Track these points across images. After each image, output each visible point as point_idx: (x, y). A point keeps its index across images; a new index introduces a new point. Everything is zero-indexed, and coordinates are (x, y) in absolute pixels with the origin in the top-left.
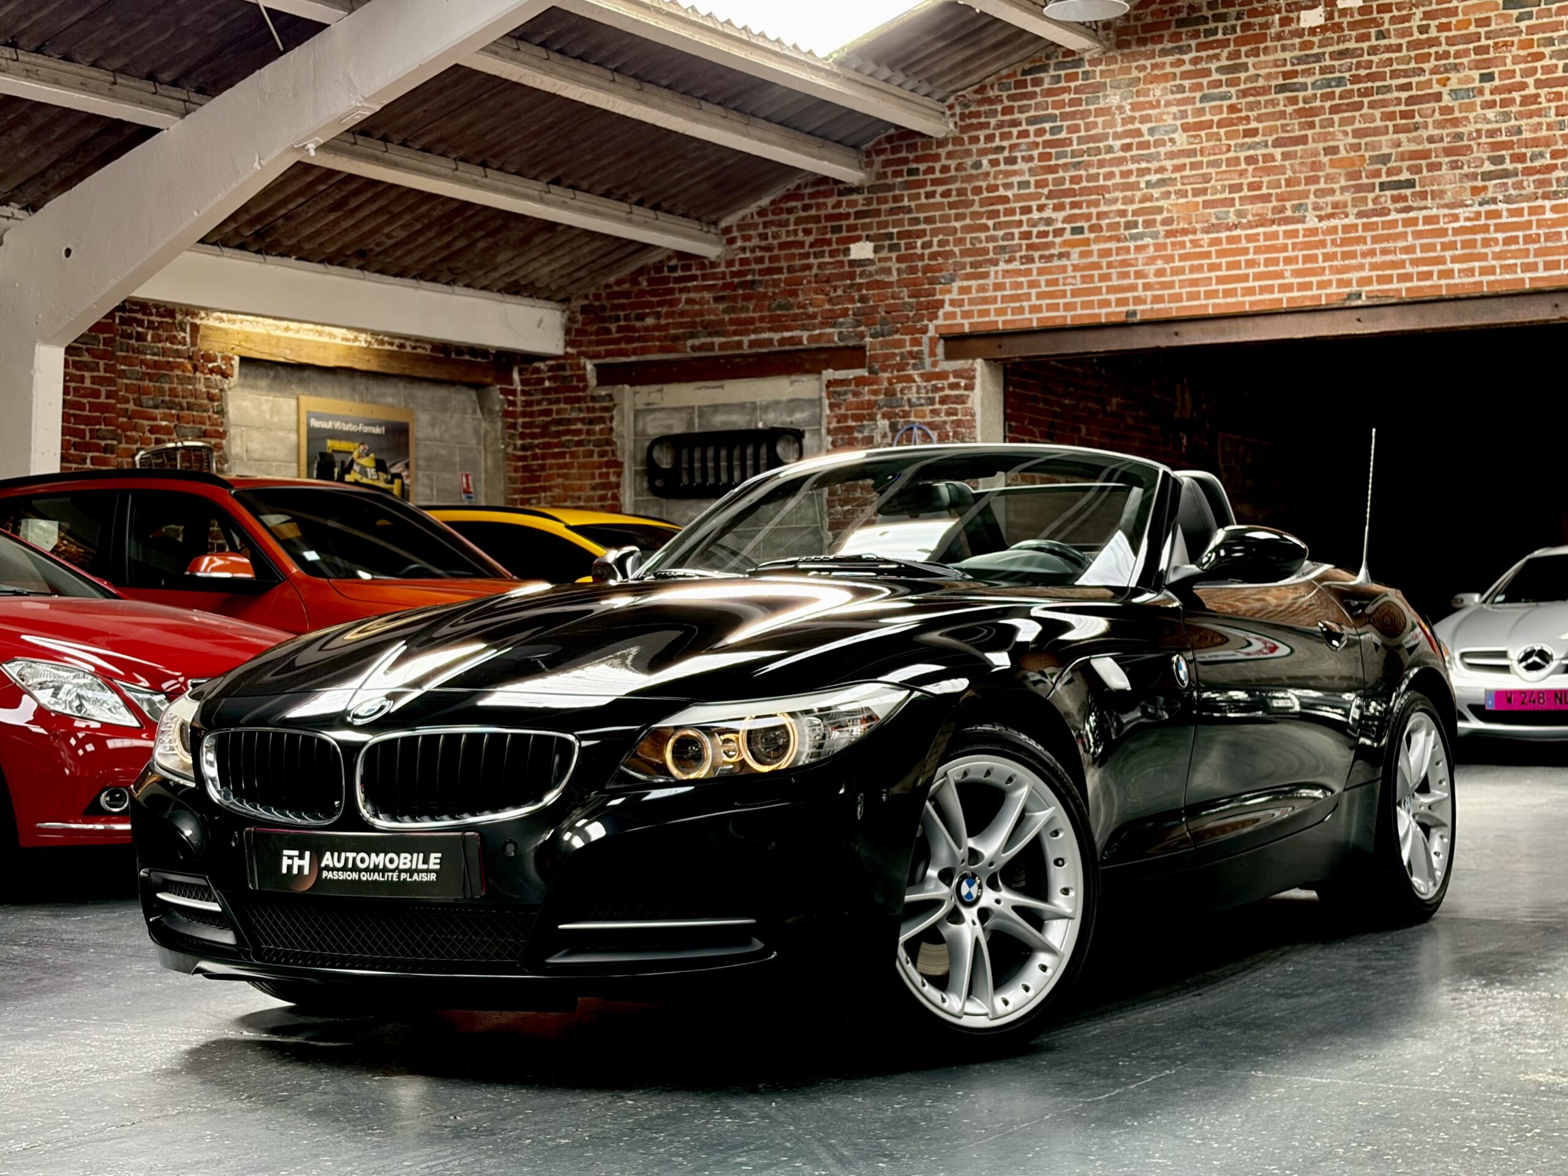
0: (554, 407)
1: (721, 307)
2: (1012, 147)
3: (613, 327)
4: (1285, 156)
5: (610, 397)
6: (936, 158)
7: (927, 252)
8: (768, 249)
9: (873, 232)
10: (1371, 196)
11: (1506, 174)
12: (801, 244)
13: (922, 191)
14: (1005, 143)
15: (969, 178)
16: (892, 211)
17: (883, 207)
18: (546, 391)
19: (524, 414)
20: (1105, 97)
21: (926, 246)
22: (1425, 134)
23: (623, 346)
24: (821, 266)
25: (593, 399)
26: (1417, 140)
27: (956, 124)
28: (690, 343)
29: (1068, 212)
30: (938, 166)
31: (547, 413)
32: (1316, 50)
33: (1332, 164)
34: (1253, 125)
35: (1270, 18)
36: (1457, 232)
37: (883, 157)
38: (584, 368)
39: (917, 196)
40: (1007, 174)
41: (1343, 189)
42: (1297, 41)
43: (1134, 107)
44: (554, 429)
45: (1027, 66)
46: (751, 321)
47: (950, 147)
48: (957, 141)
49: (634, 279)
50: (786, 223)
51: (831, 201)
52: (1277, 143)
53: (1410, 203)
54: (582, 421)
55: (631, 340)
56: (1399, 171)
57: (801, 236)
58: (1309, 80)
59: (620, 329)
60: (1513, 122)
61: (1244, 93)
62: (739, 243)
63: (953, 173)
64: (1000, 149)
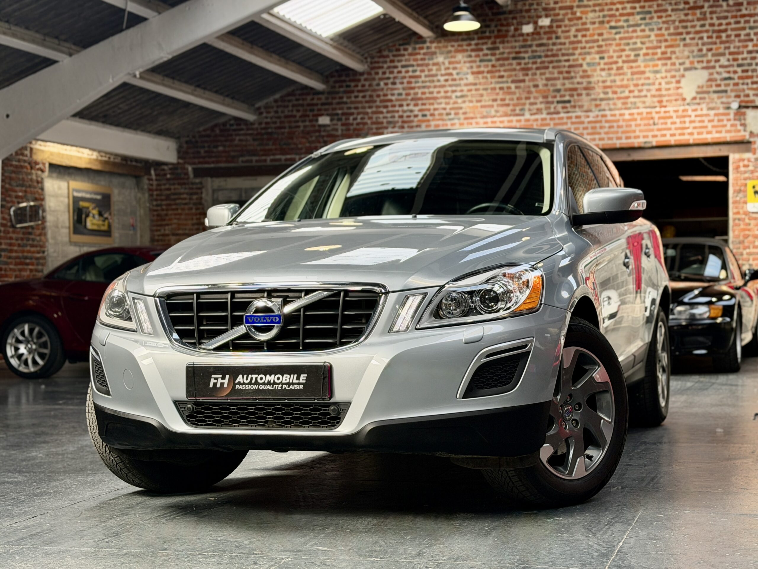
0: (172, 187)
1: (256, 143)
2: (395, 78)
3: (202, 151)
4: (517, 87)
5: (201, 183)
6: (359, 80)
7: (355, 122)
8: (279, 117)
9: (330, 112)
10: (552, 106)
11: (609, 99)
12: (295, 116)
13: (353, 95)
14: (391, 76)
15: (374, 90)
16: (339, 103)
17: (335, 101)
18: (168, 180)
19: (157, 190)
20: (437, 58)
21: (355, 119)
22: (575, 81)
23: (207, 160)
24: (305, 127)
25: (193, 184)
26: (573, 83)
27: (368, 66)
28: (241, 159)
29: (420, 107)
30: (360, 84)
31: (169, 189)
32: (529, 43)
33: (537, 92)
34: (502, 73)
35: (509, 28)
36: (589, 122)
37: (333, 79)
38: (187, 169)
39: (350, 97)
40: (392, 89)
41: (541, 103)
42: (521, 38)
43: (450, 63)
44: (173, 197)
45: (401, 42)
46: (270, 150)
47: (366, 76)
48: (369, 74)
49: (212, 129)
50: (287, 106)
51: (309, 98)
52: (513, 82)
53: (569, 109)
54: (187, 194)
55: (210, 157)
56: (564, 96)
57: (295, 113)
58: (526, 55)
59: (205, 152)
60: (613, 78)
61: (498, 60)
62: (265, 115)
63: (367, 87)
64: (388, 78)
